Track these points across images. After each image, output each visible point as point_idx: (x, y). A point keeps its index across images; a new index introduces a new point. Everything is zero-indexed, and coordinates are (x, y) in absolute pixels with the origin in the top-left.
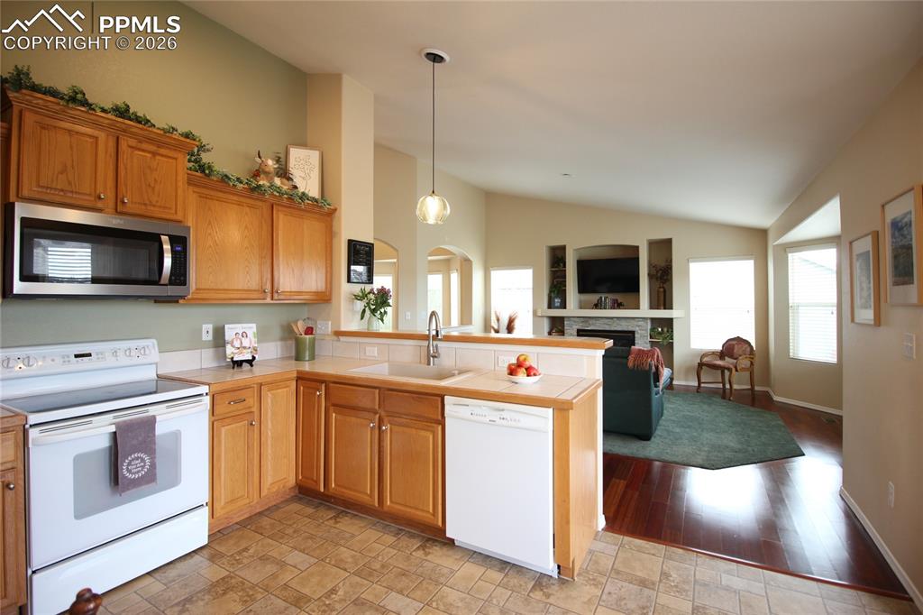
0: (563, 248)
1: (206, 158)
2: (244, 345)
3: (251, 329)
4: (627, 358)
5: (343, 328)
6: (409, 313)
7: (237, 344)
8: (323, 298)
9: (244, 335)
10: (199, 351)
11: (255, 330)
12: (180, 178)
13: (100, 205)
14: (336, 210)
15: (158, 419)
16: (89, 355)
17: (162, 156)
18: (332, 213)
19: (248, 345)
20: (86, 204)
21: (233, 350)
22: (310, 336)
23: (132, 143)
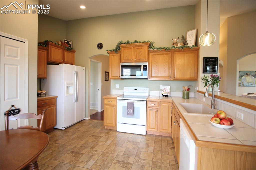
1: (153, 45)
2: (166, 91)
5: (200, 90)
8: (195, 79)
9: (166, 89)
13: (132, 61)
14: (199, 48)
15: (134, 103)
16: (137, 89)
17: (143, 48)
18: (198, 50)
19: (167, 92)
20: (130, 61)
21: (163, 92)
22: (188, 91)
23: (137, 47)
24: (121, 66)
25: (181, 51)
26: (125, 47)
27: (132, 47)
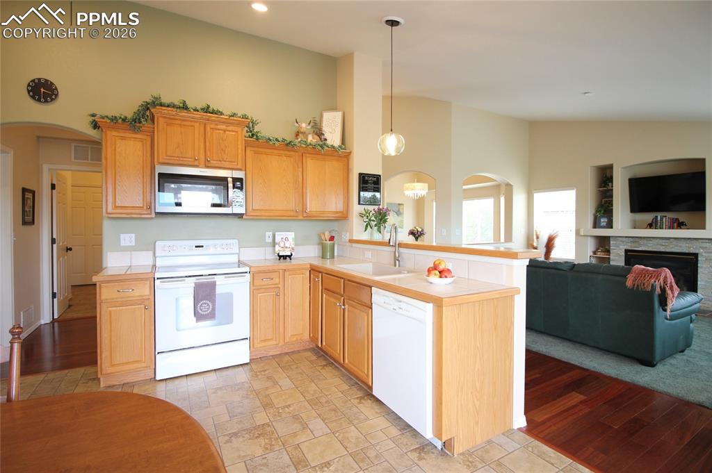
0: (610, 167)
1: (256, 129)
2: (286, 246)
3: (291, 235)
4: (625, 277)
5: (354, 238)
6: (444, 231)
7: (282, 245)
8: (343, 217)
9: (287, 239)
10: (264, 248)
11: (293, 236)
12: (240, 143)
13: (196, 163)
14: (351, 152)
15: (217, 283)
16: (202, 246)
17: (230, 131)
18: (348, 156)
19: (288, 246)
20: (190, 163)
21: (280, 248)
22: (332, 242)
23: (213, 126)
24: (159, 174)
25: (319, 153)
26: (172, 119)
27: (197, 122)
